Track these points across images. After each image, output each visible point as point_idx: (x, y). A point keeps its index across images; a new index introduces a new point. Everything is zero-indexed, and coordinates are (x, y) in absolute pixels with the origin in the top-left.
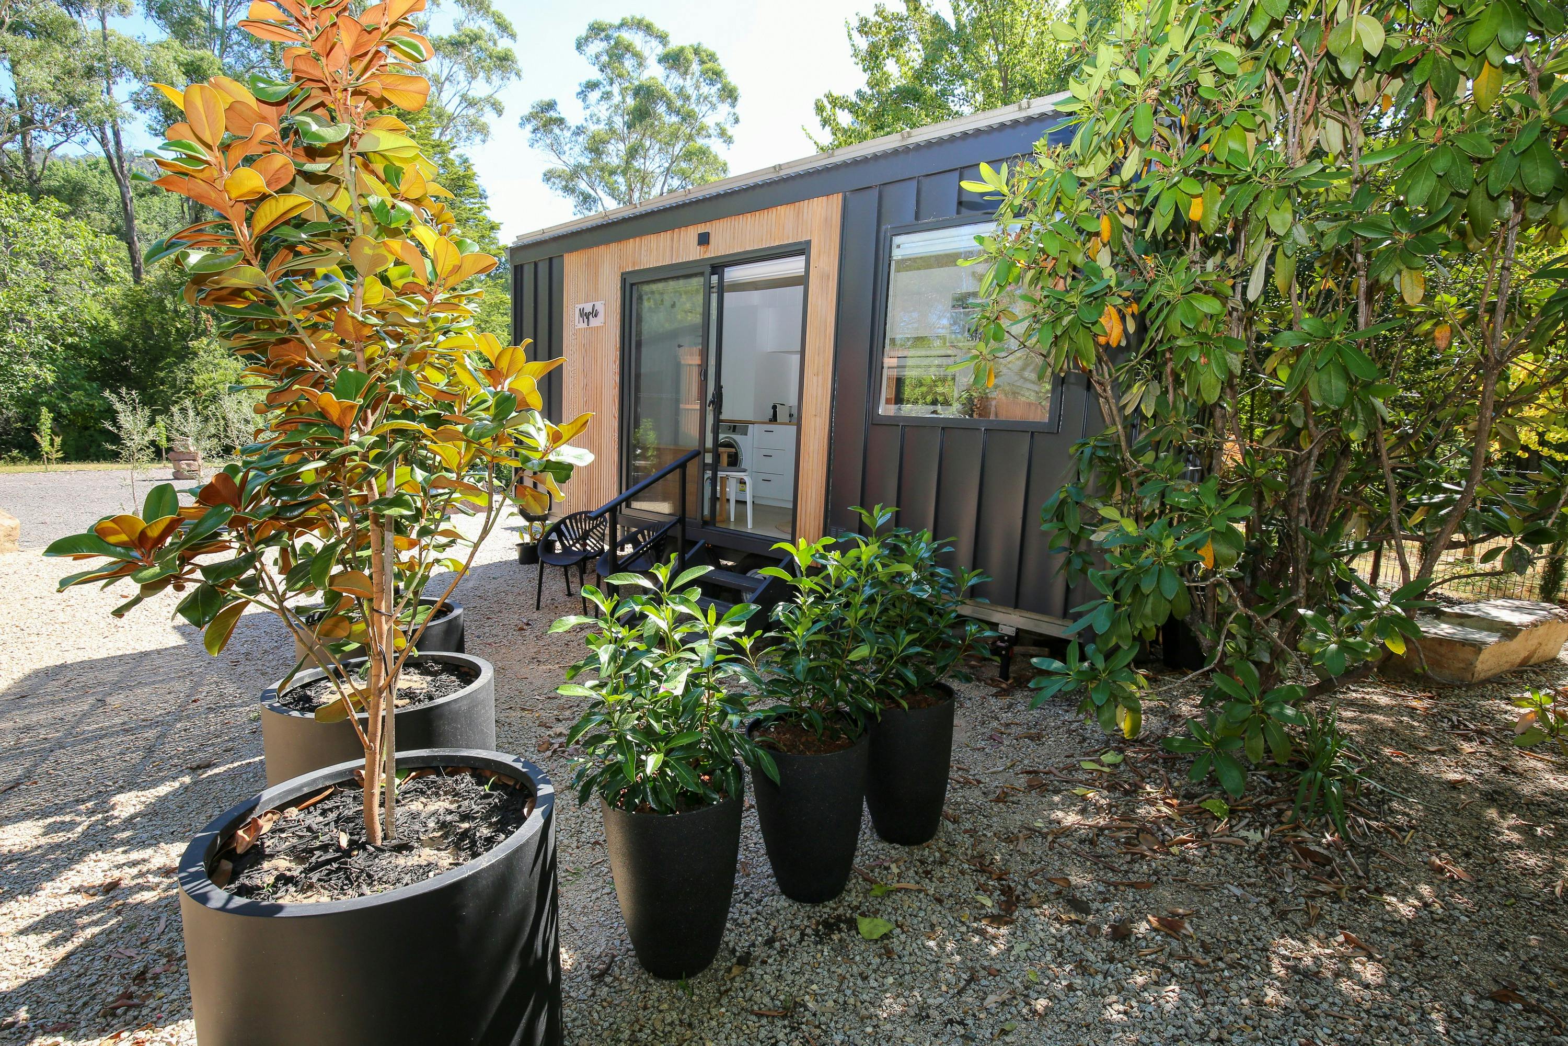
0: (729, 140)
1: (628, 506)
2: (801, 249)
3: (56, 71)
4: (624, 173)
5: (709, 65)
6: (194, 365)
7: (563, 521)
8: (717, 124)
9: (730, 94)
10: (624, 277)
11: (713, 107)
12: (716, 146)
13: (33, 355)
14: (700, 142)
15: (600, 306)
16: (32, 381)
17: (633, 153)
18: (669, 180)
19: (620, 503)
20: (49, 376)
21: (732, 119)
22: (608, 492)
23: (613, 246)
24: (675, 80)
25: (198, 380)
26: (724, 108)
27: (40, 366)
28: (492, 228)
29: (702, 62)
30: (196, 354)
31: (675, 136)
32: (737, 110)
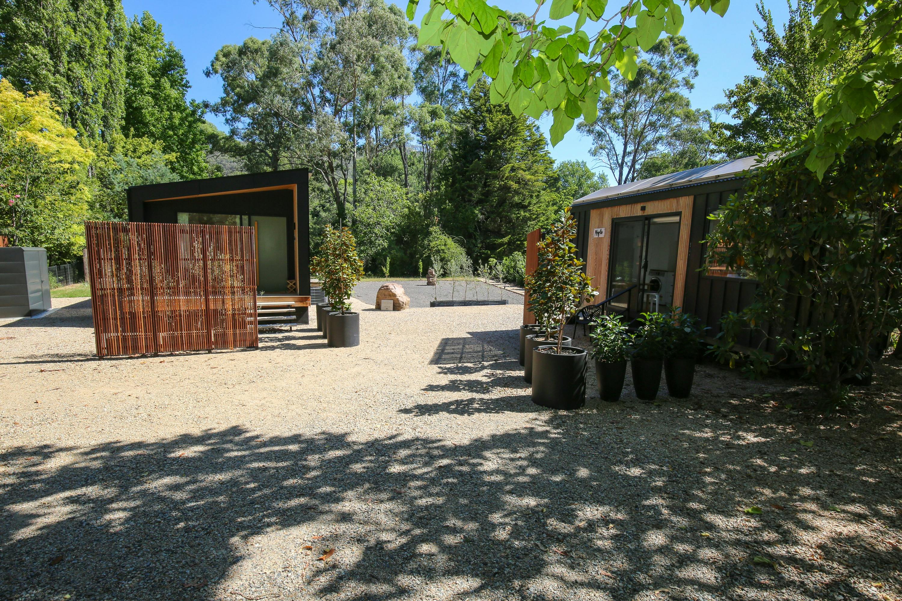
0: (691, 87)
1: (610, 304)
2: (679, 214)
3: (392, 126)
4: (623, 117)
5: (680, 46)
6: (431, 239)
7: (584, 308)
8: (684, 79)
9: (693, 60)
10: (613, 220)
11: (681, 69)
12: (683, 92)
13: (382, 237)
14: (672, 91)
15: (603, 230)
16: (381, 247)
17: (628, 106)
18: (650, 118)
19: (606, 302)
20: (386, 245)
21: (693, 74)
22: (603, 299)
23: (610, 209)
24: (657, 58)
25: (432, 244)
26: (688, 69)
27: (383, 240)
28: (551, 163)
29: (675, 45)
30: (431, 234)
31: (655, 91)
32: (697, 68)
